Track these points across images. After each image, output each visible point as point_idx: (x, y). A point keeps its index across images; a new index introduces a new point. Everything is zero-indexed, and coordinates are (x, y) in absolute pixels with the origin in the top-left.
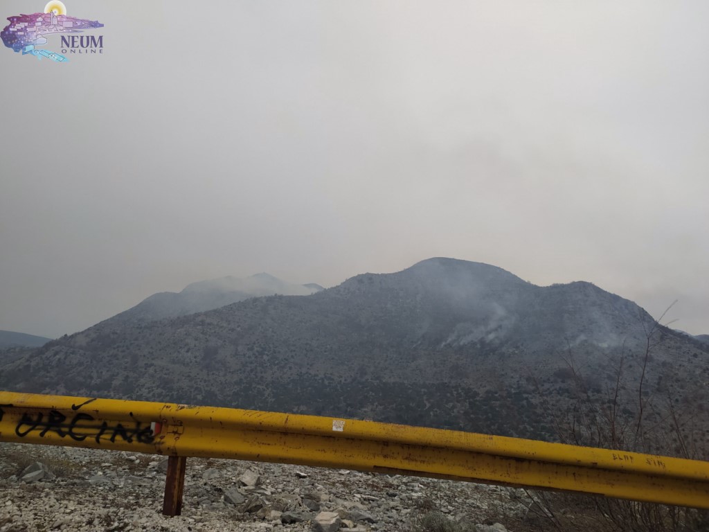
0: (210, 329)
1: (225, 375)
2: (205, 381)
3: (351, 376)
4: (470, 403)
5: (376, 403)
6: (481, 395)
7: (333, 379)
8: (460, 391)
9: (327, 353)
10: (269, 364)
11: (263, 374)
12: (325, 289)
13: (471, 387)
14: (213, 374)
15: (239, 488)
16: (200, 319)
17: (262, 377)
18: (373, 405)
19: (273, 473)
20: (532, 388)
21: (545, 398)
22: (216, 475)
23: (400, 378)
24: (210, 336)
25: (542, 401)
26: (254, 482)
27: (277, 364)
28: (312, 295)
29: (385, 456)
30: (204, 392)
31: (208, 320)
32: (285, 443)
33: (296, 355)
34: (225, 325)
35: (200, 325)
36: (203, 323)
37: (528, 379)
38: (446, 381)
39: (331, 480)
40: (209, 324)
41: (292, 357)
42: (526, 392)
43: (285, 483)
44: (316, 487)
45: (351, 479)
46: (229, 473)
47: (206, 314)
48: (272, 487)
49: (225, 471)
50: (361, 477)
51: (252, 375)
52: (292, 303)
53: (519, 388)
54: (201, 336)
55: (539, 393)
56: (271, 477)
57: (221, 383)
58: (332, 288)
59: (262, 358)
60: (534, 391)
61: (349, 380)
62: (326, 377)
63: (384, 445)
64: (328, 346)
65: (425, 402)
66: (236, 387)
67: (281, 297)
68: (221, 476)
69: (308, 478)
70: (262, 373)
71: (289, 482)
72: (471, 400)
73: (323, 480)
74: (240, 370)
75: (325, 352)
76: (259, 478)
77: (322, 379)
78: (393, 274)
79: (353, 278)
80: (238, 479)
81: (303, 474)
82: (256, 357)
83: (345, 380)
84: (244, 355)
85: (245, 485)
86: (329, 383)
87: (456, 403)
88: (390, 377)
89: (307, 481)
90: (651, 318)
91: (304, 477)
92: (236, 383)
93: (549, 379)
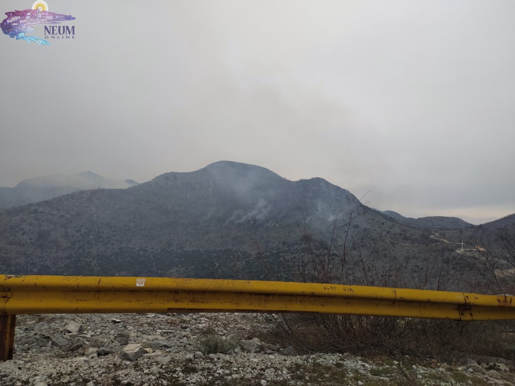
0: (43, 216)
1: (57, 252)
2: (40, 258)
3: (161, 248)
4: (246, 262)
5: (180, 266)
6: (253, 256)
7: (147, 251)
8: (239, 254)
9: (142, 232)
10: (94, 242)
11: (90, 250)
12: (140, 184)
13: (247, 250)
14: (46, 252)
15: (65, 334)
16: (33, 208)
17: (89, 252)
18: (178, 267)
19: (94, 322)
20: (286, 249)
21: (294, 255)
22: (46, 327)
23: (197, 247)
24: (42, 222)
25: (292, 257)
26: (78, 329)
27: (102, 241)
28: (129, 189)
29: (176, 301)
30: (39, 266)
31: (41, 209)
32: (98, 298)
33: (117, 233)
34: (55, 213)
35: (33, 213)
36: (36, 212)
37: (284, 243)
38: (229, 247)
39: (140, 323)
40: (41, 212)
41: (114, 235)
42: (282, 252)
43: (102, 328)
44: (127, 328)
45: (156, 320)
46: (57, 325)
47: (39, 204)
48: (92, 331)
49: (54, 324)
50: (163, 318)
51: (80, 251)
52: (113, 195)
53: (278, 249)
54: (35, 222)
55: (291, 252)
56: (92, 324)
57: (54, 258)
58: (145, 183)
59: (89, 237)
60: (287, 251)
61: (159, 251)
62: (141, 249)
63: (176, 293)
64: (143, 227)
65: (215, 263)
66: (66, 261)
67: (103, 190)
68: (50, 328)
69: (122, 323)
70: (88, 249)
71: (106, 327)
72: (247, 259)
73: (134, 323)
74: (70, 247)
75: (141, 231)
76: (81, 326)
77: (139, 251)
78: (192, 172)
79: (161, 176)
80: (64, 328)
81: (117, 320)
82: (83, 237)
83: (157, 251)
84: (73, 236)
85: (69, 332)
86: (144, 253)
87: (236, 262)
88: (190, 247)
89: (120, 325)
90: (358, 200)
91: (119, 322)
92: (67, 258)
93: (297, 243)
